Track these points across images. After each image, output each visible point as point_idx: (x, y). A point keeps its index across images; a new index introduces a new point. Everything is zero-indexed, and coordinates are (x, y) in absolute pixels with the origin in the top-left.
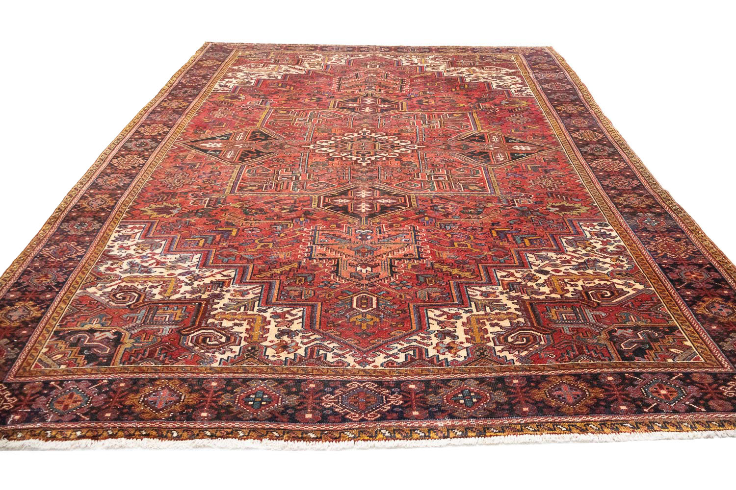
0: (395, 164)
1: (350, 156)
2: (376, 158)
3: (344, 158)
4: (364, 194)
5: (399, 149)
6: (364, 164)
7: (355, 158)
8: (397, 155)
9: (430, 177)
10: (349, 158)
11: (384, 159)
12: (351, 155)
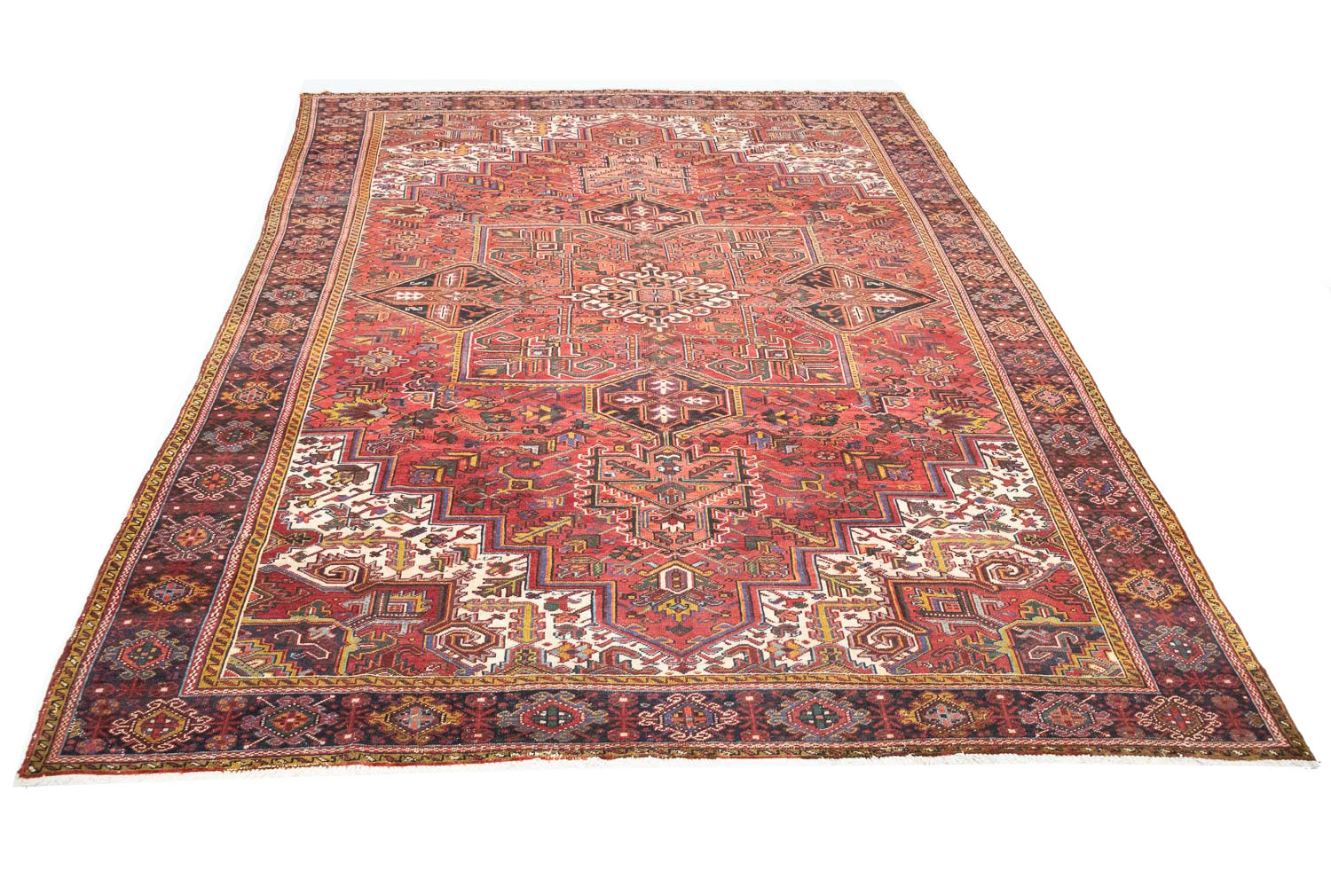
0: (605, 266)
1: (673, 278)
2: (634, 275)
3: (681, 275)
4: (644, 226)
5: (601, 291)
6: (649, 265)
7: (665, 275)
8: (603, 281)
9: (560, 248)
10: (673, 275)
11: (622, 275)
12: (672, 281)
